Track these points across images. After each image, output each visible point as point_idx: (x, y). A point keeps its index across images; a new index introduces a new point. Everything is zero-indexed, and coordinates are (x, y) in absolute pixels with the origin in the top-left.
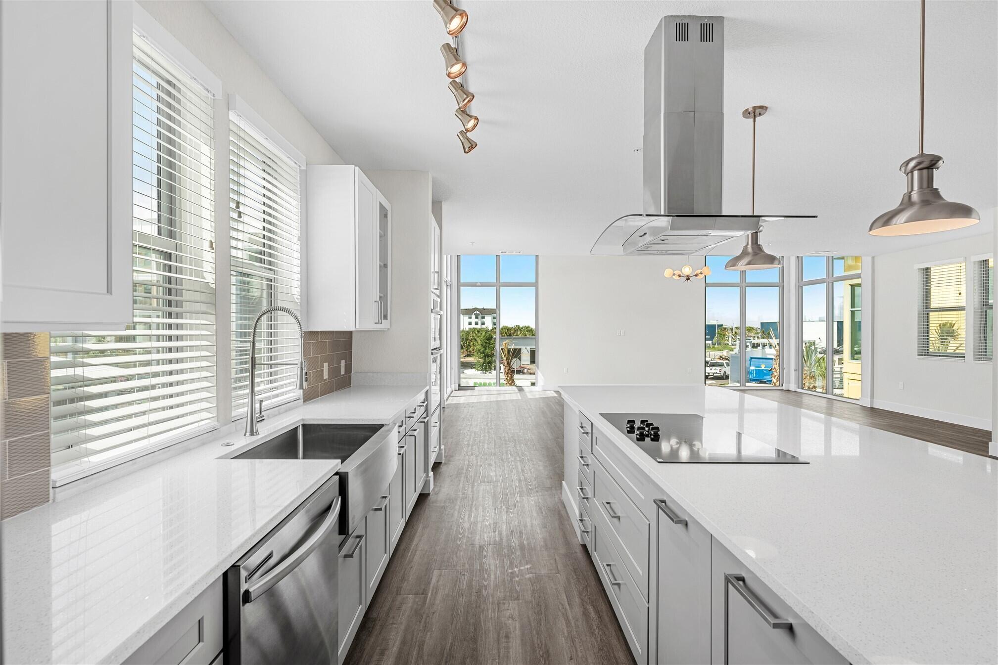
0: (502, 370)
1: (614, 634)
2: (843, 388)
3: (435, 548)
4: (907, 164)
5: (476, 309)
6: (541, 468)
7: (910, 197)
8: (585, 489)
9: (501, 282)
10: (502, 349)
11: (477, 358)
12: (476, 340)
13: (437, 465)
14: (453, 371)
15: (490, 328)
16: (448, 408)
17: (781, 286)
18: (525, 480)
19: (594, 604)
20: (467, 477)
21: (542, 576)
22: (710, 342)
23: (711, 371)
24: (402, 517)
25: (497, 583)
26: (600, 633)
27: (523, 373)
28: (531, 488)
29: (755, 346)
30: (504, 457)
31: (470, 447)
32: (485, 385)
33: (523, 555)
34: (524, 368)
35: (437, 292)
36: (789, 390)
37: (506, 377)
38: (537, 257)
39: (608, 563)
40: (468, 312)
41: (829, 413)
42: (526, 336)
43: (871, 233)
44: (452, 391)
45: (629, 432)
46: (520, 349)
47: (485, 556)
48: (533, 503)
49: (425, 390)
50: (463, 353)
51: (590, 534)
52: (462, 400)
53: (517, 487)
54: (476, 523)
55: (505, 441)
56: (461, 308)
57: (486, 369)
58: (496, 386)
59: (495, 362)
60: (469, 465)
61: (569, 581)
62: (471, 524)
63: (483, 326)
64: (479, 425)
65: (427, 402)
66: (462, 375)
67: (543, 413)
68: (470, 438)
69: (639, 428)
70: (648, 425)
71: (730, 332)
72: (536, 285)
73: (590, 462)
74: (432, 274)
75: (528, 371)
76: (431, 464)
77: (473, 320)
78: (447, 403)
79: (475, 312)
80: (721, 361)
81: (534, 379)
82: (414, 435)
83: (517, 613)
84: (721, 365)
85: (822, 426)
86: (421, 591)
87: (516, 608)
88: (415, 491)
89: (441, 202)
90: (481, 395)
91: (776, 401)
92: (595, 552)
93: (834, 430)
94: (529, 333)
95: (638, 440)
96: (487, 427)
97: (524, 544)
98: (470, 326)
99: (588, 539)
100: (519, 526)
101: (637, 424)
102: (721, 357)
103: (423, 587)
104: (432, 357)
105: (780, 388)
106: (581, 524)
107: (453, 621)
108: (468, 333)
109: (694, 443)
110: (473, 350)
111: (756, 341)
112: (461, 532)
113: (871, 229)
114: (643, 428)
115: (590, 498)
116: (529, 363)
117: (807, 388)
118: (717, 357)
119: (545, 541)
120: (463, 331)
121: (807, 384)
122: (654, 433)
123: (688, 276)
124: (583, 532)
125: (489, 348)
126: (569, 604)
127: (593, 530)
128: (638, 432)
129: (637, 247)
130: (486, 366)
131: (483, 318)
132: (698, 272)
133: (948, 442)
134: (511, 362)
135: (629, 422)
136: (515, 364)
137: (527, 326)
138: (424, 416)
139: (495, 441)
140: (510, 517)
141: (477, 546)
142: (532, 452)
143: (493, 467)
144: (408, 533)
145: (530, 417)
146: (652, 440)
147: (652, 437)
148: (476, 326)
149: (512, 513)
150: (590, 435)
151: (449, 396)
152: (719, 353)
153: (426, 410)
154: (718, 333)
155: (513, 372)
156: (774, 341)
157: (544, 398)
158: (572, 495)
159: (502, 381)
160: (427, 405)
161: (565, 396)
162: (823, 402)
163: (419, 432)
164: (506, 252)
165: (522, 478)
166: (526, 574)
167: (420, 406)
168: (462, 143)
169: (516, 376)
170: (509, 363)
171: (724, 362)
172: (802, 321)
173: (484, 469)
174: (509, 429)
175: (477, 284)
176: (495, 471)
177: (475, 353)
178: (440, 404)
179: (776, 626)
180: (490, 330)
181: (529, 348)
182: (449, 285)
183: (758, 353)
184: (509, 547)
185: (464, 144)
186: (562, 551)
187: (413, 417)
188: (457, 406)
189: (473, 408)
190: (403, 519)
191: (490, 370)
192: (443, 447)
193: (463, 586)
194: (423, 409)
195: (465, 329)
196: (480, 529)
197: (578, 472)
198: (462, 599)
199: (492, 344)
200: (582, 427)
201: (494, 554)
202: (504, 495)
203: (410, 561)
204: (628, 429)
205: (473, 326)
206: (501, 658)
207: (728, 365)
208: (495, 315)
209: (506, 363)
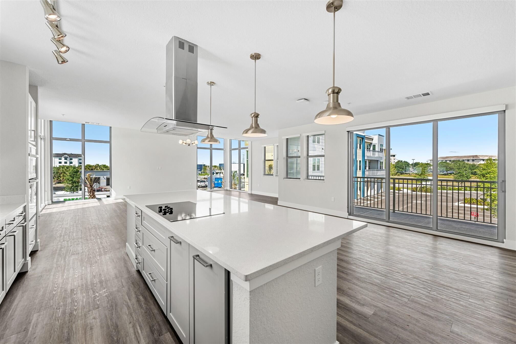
0: (86, 190)
1: (152, 303)
2: (244, 188)
3: (34, 302)
4: (252, 115)
5: (65, 154)
6: (113, 239)
7: (252, 125)
8: (138, 243)
9: (85, 139)
10: (86, 178)
11: (67, 184)
12: (65, 173)
13: (33, 253)
14: (46, 193)
15: (77, 165)
16: (42, 216)
17: (224, 150)
18: (103, 247)
19: (143, 294)
20: (60, 254)
21: (114, 292)
22: (200, 172)
23: (201, 184)
24: (3, 290)
25: (84, 305)
26: (146, 306)
27: (102, 191)
28: (107, 251)
29: (217, 173)
30: (88, 238)
31: (62, 237)
32: (73, 199)
33: (102, 286)
34: (102, 188)
35: (34, 143)
36: (227, 190)
37: (89, 194)
38: (111, 127)
39: (149, 273)
40: (59, 156)
41: (240, 197)
42: (103, 170)
43: (243, 135)
44: (46, 205)
45: (159, 212)
46: (99, 178)
47: (75, 294)
48: (108, 258)
49: (24, 205)
50: (54, 181)
51: (141, 263)
52: (54, 210)
53: (98, 252)
54: (68, 279)
55: (89, 229)
56: (53, 153)
57: (74, 191)
58: (82, 199)
59: (81, 185)
60: (61, 248)
61: (129, 289)
62: (64, 280)
63: (71, 165)
64: (69, 223)
65: (25, 213)
66: (54, 195)
67: (115, 211)
68: (62, 232)
69: (164, 210)
70: (168, 208)
71: (208, 167)
72: (110, 142)
73: (140, 229)
74: (29, 132)
75: (105, 189)
76: (28, 252)
77: (63, 160)
78: (41, 213)
79: (65, 156)
80: (204, 180)
81: (109, 194)
82: (14, 235)
83: (98, 315)
84: (205, 182)
85: (237, 202)
86: (23, 330)
87: (97, 313)
88: (15, 271)
89: (36, 87)
90: (71, 206)
91: (223, 194)
92: (143, 271)
93: (241, 203)
94: (106, 169)
95: (163, 214)
96: (75, 224)
97: (102, 280)
98: (60, 165)
99: (140, 266)
100: (99, 272)
101: (163, 208)
102: (204, 178)
103: (24, 327)
104: (30, 184)
105: (224, 189)
106: (136, 261)
107: (51, 336)
108: (58, 168)
109: (192, 215)
110: (63, 179)
111: (218, 171)
112: (56, 286)
113: (243, 134)
114: (166, 209)
115: (141, 246)
116: (106, 185)
117: (233, 188)
118: (203, 178)
119: (116, 275)
120: (54, 168)
121: (234, 187)
122: (170, 211)
123: (189, 144)
124: (137, 263)
125: (76, 177)
126: (129, 299)
127: (142, 261)
128: (163, 211)
129: (163, 131)
130: (74, 189)
131: (71, 159)
132: (193, 142)
133: (269, 202)
134: (93, 185)
135: (159, 207)
136: (96, 186)
137: (104, 164)
138: (23, 222)
139: (81, 230)
140: (93, 269)
141: (69, 291)
142: (107, 232)
143: (80, 245)
144: (8, 300)
145: (106, 214)
146: (170, 214)
147: (170, 212)
148: (65, 165)
149: (94, 267)
150: (141, 217)
151: (43, 209)
152: (204, 177)
153: (25, 218)
154: (204, 168)
155: (95, 191)
156: (223, 171)
157: (115, 203)
158: (131, 248)
159: (86, 197)
160: (25, 216)
161: (128, 200)
162: (238, 193)
163: (19, 233)
164: (89, 123)
165: (101, 247)
166: (104, 294)
167: (18, 216)
168: (56, 57)
169: (96, 193)
170: (91, 186)
171: (206, 180)
172: (231, 163)
173: (73, 247)
174: (92, 222)
175: (67, 139)
176: (82, 247)
177: (65, 181)
178: (36, 214)
179: (207, 266)
180: (77, 167)
181: (105, 177)
182: (42, 138)
183: (218, 176)
184: (92, 284)
185: (58, 58)
186: (126, 276)
187: (13, 224)
188: (50, 215)
189: (64, 214)
190: (3, 291)
191: (77, 191)
192: (38, 240)
193: (58, 315)
194: (21, 218)
195: (55, 166)
196: (71, 280)
197: (134, 236)
198: (58, 322)
199: (79, 175)
200: (136, 214)
201: (81, 291)
202: (88, 258)
203: (11, 316)
204: (159, 211)
205: (63, 164)
206: (87, 341)
207: (207, 181)
208: (81, 158)
209: (89, 186)
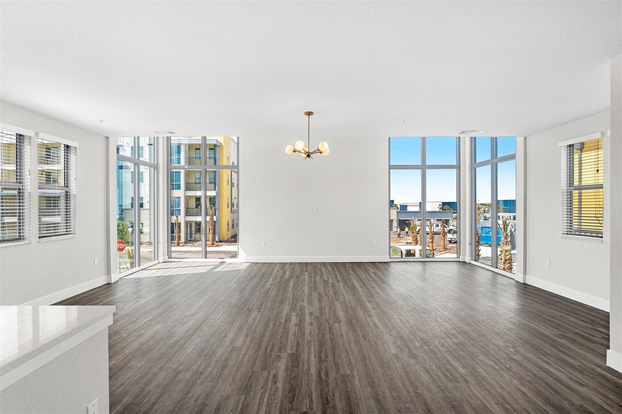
17: (458, 167)
